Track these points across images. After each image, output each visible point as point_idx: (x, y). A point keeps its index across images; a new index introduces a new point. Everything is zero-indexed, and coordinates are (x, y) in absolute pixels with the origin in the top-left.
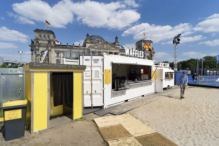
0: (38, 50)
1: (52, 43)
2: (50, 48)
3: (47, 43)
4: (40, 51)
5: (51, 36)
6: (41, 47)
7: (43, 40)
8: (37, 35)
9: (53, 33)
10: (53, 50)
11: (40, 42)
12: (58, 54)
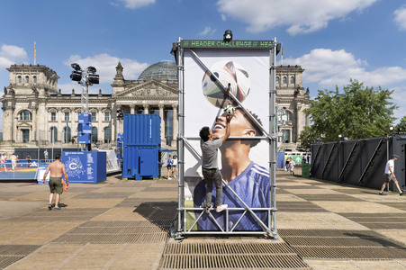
0: (13, 109)
1: (41, 92)
2: (33, 103)
3: (30, 92)
4: (17, 111)
5: (41, 77)
6: (19, 102)
7: (23, 87)
8: (13, 77)
9: (45, 70)
10: (42, 107)
11: (17, 91)
12: (53, 114)
